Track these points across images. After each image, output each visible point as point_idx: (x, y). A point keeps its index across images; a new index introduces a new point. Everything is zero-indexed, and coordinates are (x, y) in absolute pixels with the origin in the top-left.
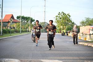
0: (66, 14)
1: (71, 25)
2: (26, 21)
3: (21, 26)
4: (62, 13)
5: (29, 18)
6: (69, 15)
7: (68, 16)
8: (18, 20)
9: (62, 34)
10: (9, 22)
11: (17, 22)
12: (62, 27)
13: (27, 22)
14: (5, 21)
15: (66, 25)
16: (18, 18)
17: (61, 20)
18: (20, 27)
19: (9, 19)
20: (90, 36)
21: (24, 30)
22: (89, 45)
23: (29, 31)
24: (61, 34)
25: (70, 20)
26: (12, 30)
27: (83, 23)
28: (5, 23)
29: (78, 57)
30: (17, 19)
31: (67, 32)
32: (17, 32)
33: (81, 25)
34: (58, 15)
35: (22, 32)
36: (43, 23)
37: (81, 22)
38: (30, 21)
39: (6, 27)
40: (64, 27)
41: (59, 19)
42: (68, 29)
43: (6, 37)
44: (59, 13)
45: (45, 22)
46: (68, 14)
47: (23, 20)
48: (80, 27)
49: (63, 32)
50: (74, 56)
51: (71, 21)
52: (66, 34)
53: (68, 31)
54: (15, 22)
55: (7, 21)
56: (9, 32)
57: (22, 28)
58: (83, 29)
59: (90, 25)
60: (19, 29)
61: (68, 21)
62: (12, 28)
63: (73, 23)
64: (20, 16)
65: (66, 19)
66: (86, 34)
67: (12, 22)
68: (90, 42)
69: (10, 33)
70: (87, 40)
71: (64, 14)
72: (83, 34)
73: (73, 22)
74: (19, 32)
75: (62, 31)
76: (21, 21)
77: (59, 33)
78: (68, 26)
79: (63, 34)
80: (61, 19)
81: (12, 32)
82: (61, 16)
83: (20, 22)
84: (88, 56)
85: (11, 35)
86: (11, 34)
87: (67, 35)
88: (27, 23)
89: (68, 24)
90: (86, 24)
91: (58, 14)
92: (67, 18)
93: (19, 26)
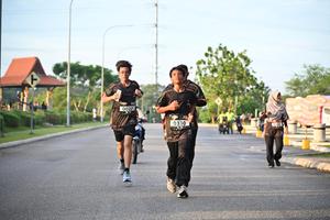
0: (233, 55)
1: (254, 94)
2: (87, 83)
3: (71, 100)
4: (220, 48)
5: (99, 69)
6: (245, 58)
7: (242, 61)
8: (58, 78)
9: (221, 126)
10: (24, 86)
11: (55, 86)
12: (219, 101)
13: (92, 83)
14: (10, 83)
15: (234, 94)
16: (58, 69)
17: (216, 75)
18: (65, 105)
19: (24, 74)
20: (324, 134)
21: (80, 115)
22: (320, 166)
23: (98, 119)
24: (217, 126)
25: (248, 74)
26: (36, 113)
27: (298, 87)
28: (11, 91)
29: (280, 209)
30: (54, 75)
31: (238, 121)
32: (56, 121)
33: (290, 93)
34: (206, 59)
35: (75, 120)
36: (149, 86)
37: (288, 83)
38: (101, 81)
39: (16, 105)
40: (229, 100)
41: (208, 71)
42: (243, 109)
43: (14, 139)
44: (210, 49)
45: (157, 86)
46: (241, 55)
47: (76, 76)
48: (288, 101)
49: (225, 119)
50: (265, 209)
51: (253, 81)
52: (235, 127)
53: (242, 117)
54: (48, 87)
55: (19, 83)
56: (27, 123)
57: (72, 108)
58: (297, 108)
59: (323, 92)
60: (61, 110)
61: (240, 78)
62: (35, 109)
63: (261, 87)
64: (65, 64)
65: (234, 71)
66: (308, 127)
67: (37, 86)
68: (323, 154)
69: (28, 125)
70: (313, 147)
71: (226, 53)
72: (299, 125)
73: (258, 82)
74: (62, 124)
75: (221, 117)
76: (68, 80)
77: (210, 122)
78: (241, 98)
79: (225, 129)
80: (214, 70)
81: (38, 123)
82: (214, 62)
83: (64, 86)
84: (316, 208)
85: (31, 134)
86: (34, 131)
87: (240, 129)
88: (91, 90)
89: (242, 89)
90: (307, 90)
91: (207, 55)
92: (238, 68)
93: (62, 98)
